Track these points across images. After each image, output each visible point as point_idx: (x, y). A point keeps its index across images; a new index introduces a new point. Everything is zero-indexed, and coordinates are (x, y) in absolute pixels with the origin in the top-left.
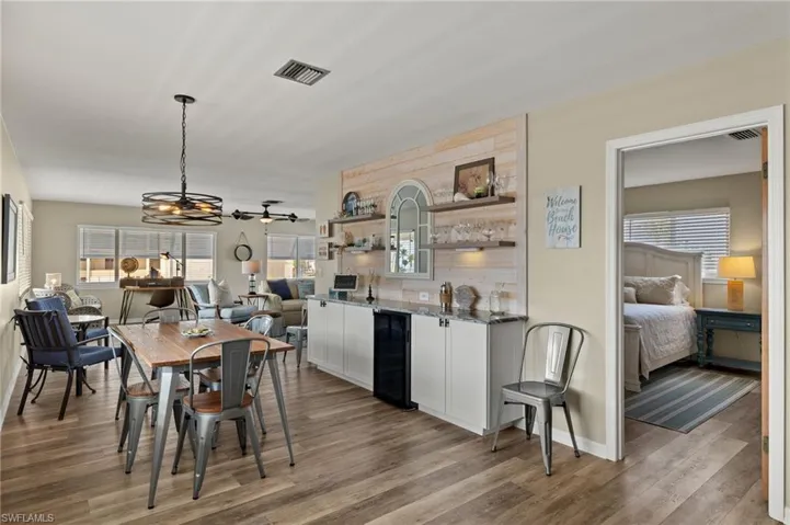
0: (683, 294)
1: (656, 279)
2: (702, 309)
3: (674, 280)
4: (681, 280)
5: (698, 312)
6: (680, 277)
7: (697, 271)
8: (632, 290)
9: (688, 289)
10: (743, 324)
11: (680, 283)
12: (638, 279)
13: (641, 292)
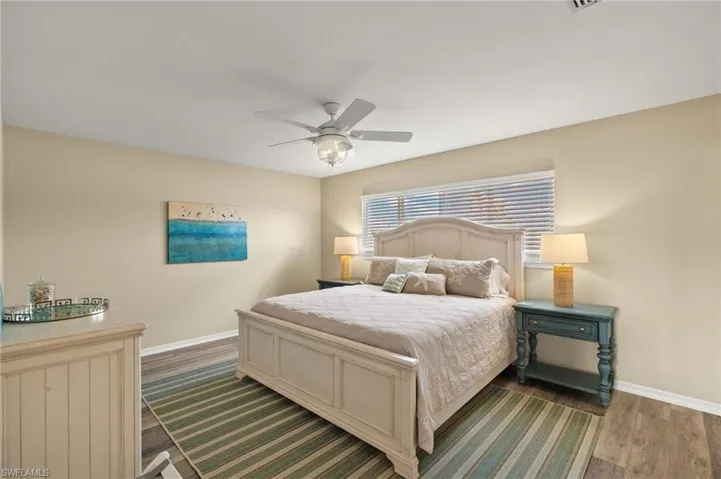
0: (502, 281)
1: (469, 263)
2: (524, 304)
3: (489, 264)
4: (498, 264)
5: (517, 309)
6: (496, 261)
7: (516, 255)
8: (441, 278)
9: (507, 276)
10: (575, 328)
11: (497, 267)
12: (449, 263)
13: (451, 280)
